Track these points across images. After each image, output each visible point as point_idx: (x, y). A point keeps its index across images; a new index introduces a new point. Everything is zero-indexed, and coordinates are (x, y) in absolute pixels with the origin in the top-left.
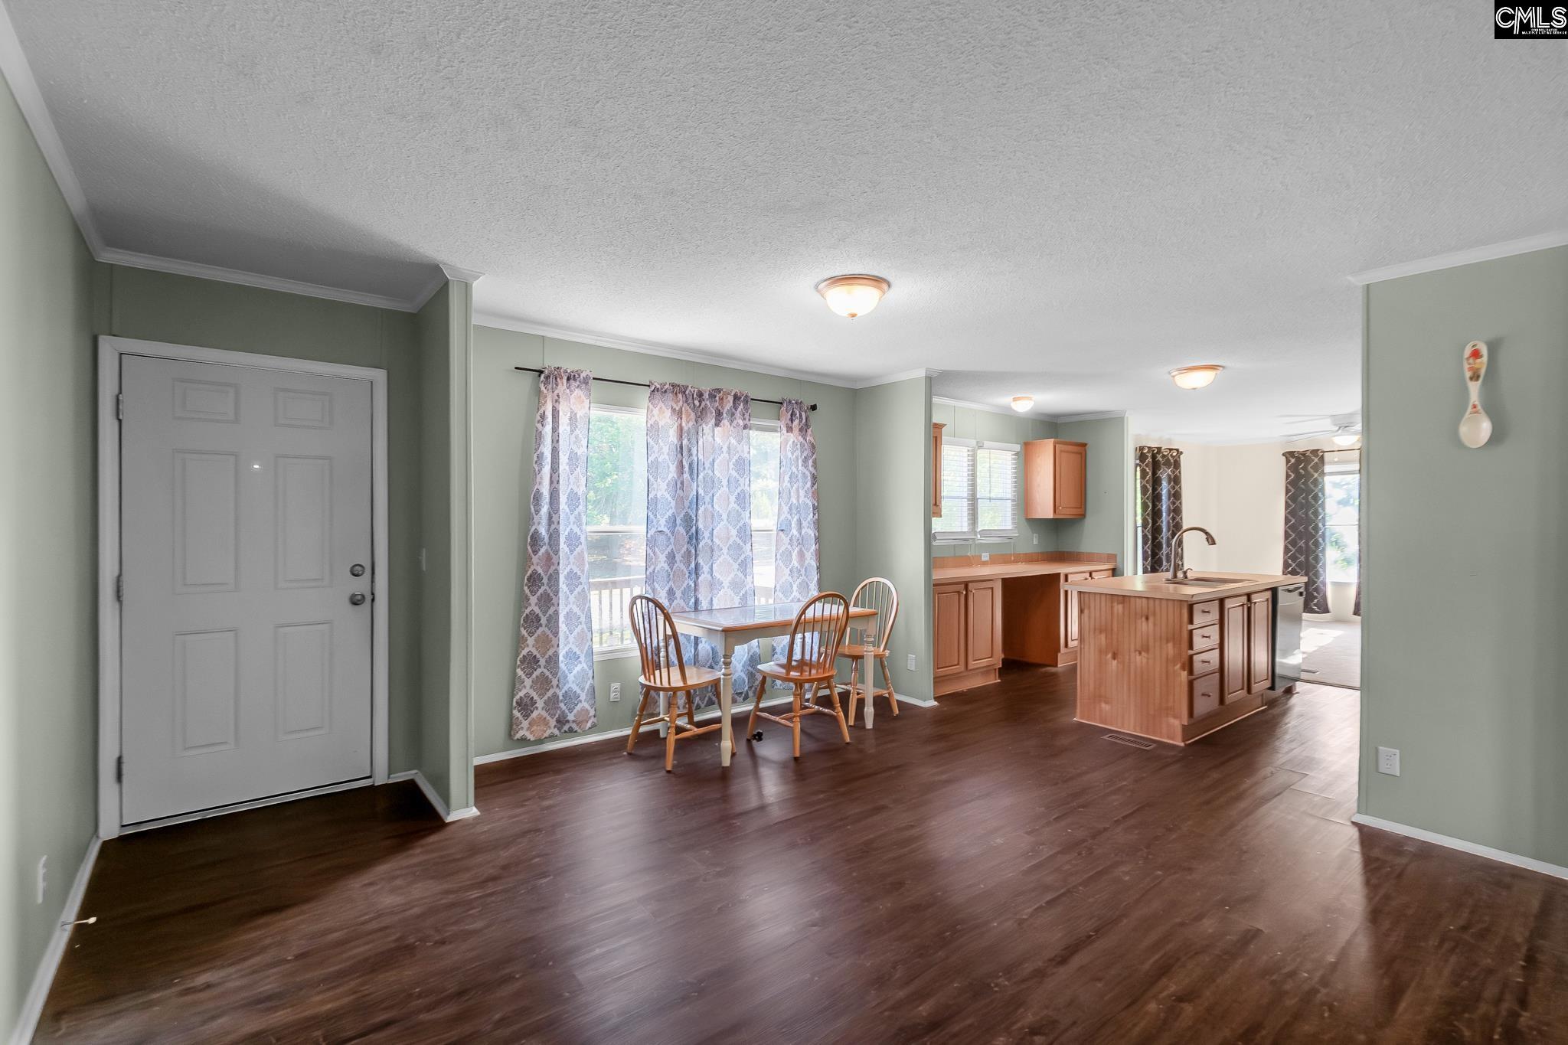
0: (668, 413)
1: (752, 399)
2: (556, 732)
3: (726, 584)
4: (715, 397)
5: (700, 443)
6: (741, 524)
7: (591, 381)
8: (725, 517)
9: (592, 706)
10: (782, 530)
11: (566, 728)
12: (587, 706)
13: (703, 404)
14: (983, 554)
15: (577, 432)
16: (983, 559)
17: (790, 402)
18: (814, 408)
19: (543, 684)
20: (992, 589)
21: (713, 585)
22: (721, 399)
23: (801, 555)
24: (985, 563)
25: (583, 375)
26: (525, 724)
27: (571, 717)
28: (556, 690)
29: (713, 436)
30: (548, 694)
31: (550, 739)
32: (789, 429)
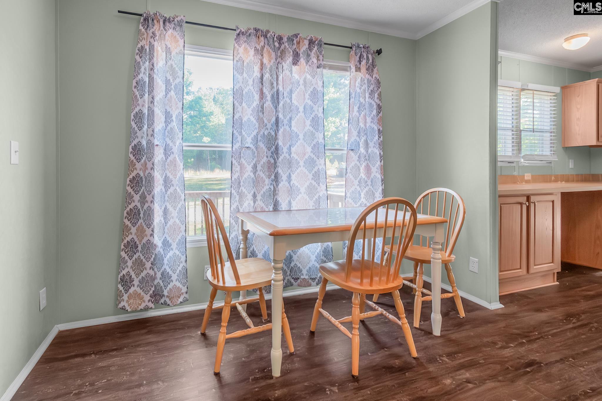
0: (252, 52)
1: (325, 44)
2: (152, 303)
3: (303, 190)
4: (293, 40)
5: (280, 78)
6: (314, 143)
7: (184, 25)
8: (301, 136)
9: (184, 284)
10: (352, 150)
11: (161, 301)
12: (179, 284)
13: (283, 47)
14: (526, 174)
16: (526, 178)
17: (358, 46)
18: (379, 52)
19: (139, 265)
20: (553, 200)
21: (292, 191)
22: (298, 43)
23: (368, 169)
24: (527, 182)
26: (125, 297)
27: (166, 293)
28: (152, 273)
29: (291, 71)
30: (143, 274)
31: (147, 309)
32: (358, 68)
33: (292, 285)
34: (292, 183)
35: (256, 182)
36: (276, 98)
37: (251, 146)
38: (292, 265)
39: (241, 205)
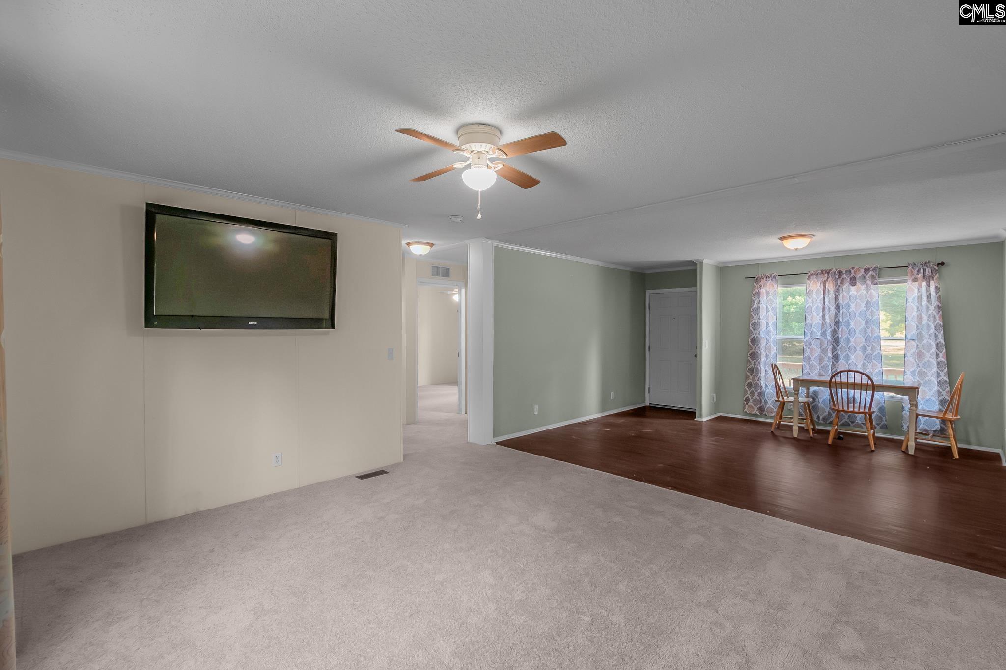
0: (819, 284)
1: (880, 268)
2: (759, 413)
4: (851, 272)
5: (840, 295)
7: (777, 277)
8: (857, 332)
9: (775, 407)
11: (764, 413)
12: (771, 407)
13: (842, 277)
15: (770, 297)
18: (940, 264)
19: (752, 393)
22: (855, 272)
25: (774, 275)
26: (747, 406)
27: (766, 410)
28: (759, 398)
29: (849, 290)
30: (754, 398)
31: (756, 415)
32: (915, 280)
36: (838, 308)
37: (821, 337)
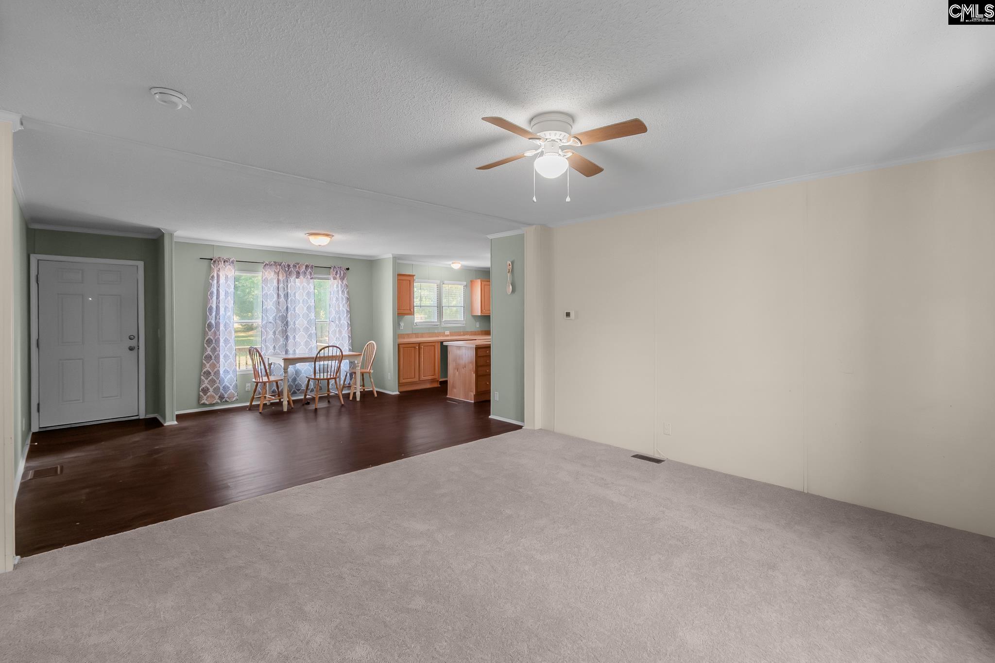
0: (273, 273)
1: (315, 267)
2: (219, 401)
4: (296, 266)
5: (289, 286)
7: (235, 262)
8: (301, 316)
9: (236, 392)
11: (224, 400)
12: (233, 391)
13: (290, 270)
14: (446, 332)
15: (229, 282)
16: (446, 334)
17: (335, 267)
18: (348, 269)
19: (213, 382)
20: (434, 346)
22: (299, 267)
23: (340, 332)
24: (448, 336)
25: (231, 260)
26: (204, 398)
27: (226, 397)
28: (219, 385)
29: (295, 282)
30: (215, 386)
31: (216, 404)
32: (335, 278)
33: (296, 393)
34: (296, 341)
35: (275, 340)
36: (287, 296)
37: (273, 322)
38: (296, 383)
39: (267, 352)
